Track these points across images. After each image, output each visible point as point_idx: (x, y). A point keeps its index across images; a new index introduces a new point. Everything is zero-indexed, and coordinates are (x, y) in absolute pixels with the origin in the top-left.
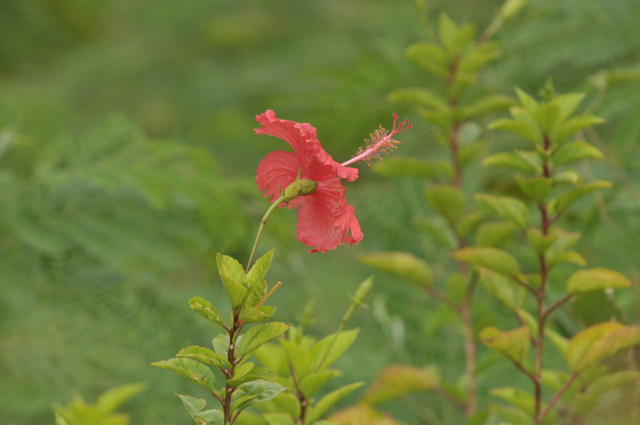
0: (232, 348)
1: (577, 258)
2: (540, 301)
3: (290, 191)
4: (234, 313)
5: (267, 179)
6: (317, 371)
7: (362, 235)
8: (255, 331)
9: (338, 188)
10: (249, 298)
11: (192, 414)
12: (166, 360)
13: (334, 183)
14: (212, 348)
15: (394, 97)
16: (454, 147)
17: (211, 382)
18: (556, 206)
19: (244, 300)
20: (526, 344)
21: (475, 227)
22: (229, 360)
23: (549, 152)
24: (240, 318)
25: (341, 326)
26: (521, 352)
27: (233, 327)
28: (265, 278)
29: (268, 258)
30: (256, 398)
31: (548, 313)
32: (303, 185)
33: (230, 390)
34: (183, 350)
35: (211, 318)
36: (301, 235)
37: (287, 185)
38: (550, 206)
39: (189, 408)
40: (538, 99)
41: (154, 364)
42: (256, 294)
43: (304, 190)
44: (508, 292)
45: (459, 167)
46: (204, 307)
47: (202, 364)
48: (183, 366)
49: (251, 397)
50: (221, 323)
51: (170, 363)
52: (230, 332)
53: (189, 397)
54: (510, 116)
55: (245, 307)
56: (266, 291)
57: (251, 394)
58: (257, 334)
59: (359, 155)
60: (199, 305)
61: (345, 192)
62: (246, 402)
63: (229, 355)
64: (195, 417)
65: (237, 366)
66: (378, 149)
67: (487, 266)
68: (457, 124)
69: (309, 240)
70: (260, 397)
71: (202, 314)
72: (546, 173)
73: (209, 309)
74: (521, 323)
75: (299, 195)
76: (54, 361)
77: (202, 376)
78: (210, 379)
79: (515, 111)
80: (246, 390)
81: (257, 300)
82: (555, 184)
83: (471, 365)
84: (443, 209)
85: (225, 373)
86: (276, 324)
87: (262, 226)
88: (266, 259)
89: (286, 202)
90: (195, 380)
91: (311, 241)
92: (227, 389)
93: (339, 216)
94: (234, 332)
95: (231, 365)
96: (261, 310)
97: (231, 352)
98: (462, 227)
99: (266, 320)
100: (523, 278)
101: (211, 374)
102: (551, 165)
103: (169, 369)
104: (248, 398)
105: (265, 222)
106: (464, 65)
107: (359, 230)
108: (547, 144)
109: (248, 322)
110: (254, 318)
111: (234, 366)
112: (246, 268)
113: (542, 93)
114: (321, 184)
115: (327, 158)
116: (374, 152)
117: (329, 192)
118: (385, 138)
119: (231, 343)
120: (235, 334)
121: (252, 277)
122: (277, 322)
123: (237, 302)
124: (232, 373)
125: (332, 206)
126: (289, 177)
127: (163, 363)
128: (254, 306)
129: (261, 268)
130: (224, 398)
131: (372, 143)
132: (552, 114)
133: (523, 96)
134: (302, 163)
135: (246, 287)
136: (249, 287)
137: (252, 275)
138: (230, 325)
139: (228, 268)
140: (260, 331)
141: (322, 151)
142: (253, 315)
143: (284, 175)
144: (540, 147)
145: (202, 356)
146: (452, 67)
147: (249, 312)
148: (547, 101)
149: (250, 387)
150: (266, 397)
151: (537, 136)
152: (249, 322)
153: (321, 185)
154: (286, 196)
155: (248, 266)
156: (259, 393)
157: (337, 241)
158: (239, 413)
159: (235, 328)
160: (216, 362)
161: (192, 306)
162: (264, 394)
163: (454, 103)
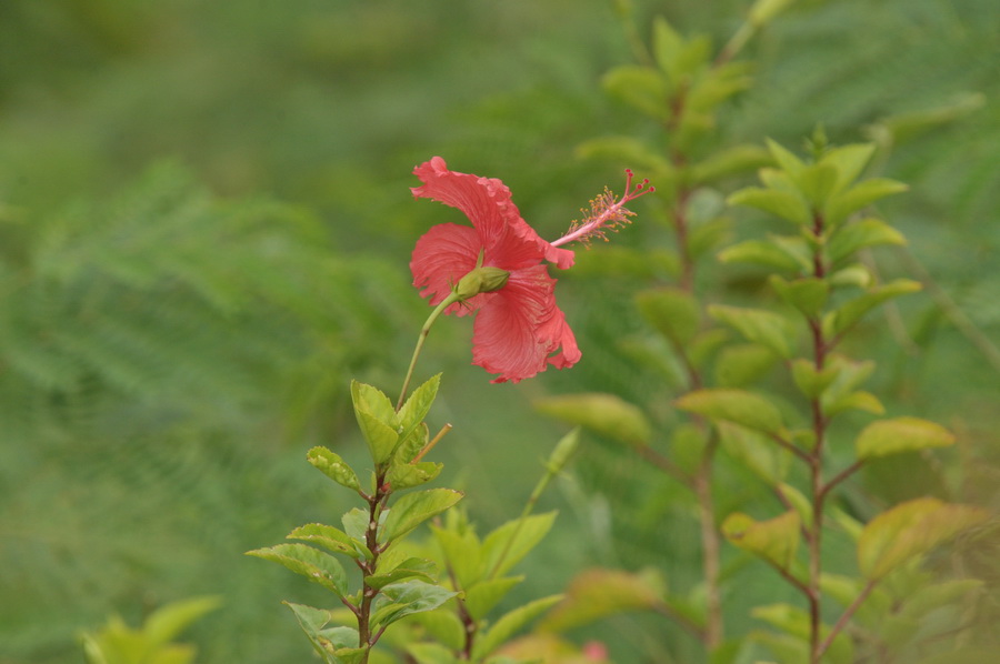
0: (373, 527)
1: (869, 403)
2: (815, 471)
3: (466, 284)
4: (377, 473)
5: (428, 268)
6: (490, 578)
7: (580, 354)
8: (410, 503)
9: (542, 280)
10: (401, 450)
11: (309, 632)
12: (270, 546)
13: (536, 273)
14: (341, 527)
15: (585, 151)
16: (681, 228)
17: (339, 582)
18: (836, 322)
19: (393, 453)
20: (795, 539)
21: (714, 353)
22: (368, 545)
23: (823, 239)
24: (386, 481)
25: (529, 507)
26: (787, 553)
27: (375, 494)
28: (424, 421)
29: (432, 387)
30: (409, 607)
31: (828, 488)
32: (488, 276)
33: (369, 594)
34: (297, 529)
35: (341, 480)
36: (479, 357)
37: (461, 277)
38: (827, 322)
39: (305, 623)
40: (803, 155)
41: (251, 552)
42: (411, 445)
43: (489, 283)
44: (763, 458)
45: (689, 258)
46: (331, 462)
47: (326, 554)
48: (296, 556)
49: (401, 606)
50: (356, 489)
51: (277, 551)
52: (371, 502)
53: (304, 607)
54: (760, 185)
55: (394, 465)
56: (427, 439)
57: (402, 602)
58: (412, 506)
59: (572, 232)
60: (322, 459)
61: (553, 286)
62: (394, 613)
63: (368, 539)
64: (314, 638)
65: (381, 556)
66: (601, 224)
67: (731, 419)
68: (685, 192)
69: (492, 364)
70: (416, 607)
71: (327, 474)
72: (819, 272)
73: (338, 465)
74: (785, 505)
75: (480, 292)
76: (65, 556)
77: (325, 572)
78: (338, 578)
79: (766, 175)
80: (394, 595)
81: (413, 453)
82: (833, 288)
83: (713, 568)
84: (665, 324)
85: (362, 567)
86: (441, 492)
87: (421, 338)
88: (428, 389)
89: (459, 302)
90: (315, 578)
91: (494, 365)
92: (365, 593)
93: (545, 323)
94: (376, 503)
95: (371, 555)
96: (419, 468)
97: (371, 535)
98: (696, 353)
99: (426, 484)
100: (787, 436)
101: (339, 569)
102: (826, 260)
103: (274, 561)
104: (396, 607)
105: (427, 333)
106: (694, 100)
107: (575, 346)
108: (819, 226)
109: (398, 487)
110: (409, 480)
111: (376, 555)
112: (397, 403)
113: (809, 146)
114: (515, 275)
115: (529, 232)
116: (596, 228)
117: (528, 287)
118: (613, 207)
119: (372, 519)
120: (379, 506)
121: (406, 417)
122: (443, 489)
123: (381, 455)
124: (373, 567)
125: (530, 311)
126: (462, 266)
127: (264, 552)
128: (408, 462)
129: (420, 402)
130: (360, 606)
131: (592, 214)
132: (825, 178)
133: (778, 151)
134: (484, 242)
135: (397, 430)
136: (401, 431)
137: (405, 414)
138: (371, 492)
139: (369, 403)
140: (417, 502)
141: (521, 220)
142: (407, 475)
143: (454, 263)
144: (808, 232)
145: (326, 540)
146: (676, 104)
147: (401, 471)
148: (816, 158)
149: (401, 591)
150: (425, 606)
151: (802, 214)
152: (403, 487)
153: (515, 277)
154: (460, 293)
155: (400, 401)
156: (414, 600)
157: (537, 365)
158: (383, 630)
159: (379, 497)
160: (349, 549)
161: (313, 461)
162: (421, 602)
163: (679, 159)
